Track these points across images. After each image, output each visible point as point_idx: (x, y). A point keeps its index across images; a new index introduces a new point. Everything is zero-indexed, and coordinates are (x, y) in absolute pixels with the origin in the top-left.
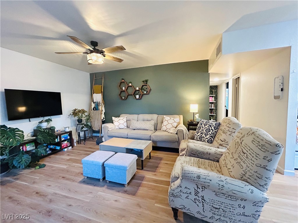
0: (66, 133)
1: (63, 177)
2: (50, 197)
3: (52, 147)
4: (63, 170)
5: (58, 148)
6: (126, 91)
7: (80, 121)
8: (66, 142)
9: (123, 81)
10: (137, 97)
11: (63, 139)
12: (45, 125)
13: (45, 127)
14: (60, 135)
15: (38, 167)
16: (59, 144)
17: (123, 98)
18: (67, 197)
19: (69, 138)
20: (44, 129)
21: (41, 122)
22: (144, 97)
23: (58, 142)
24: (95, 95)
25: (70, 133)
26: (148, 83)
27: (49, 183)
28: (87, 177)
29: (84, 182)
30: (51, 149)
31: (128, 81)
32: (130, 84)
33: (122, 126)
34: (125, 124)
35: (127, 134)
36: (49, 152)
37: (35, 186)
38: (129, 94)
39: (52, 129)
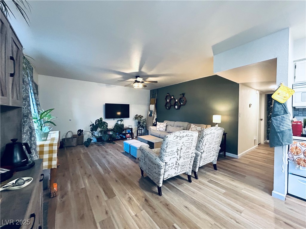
0: (129, 129)
1: (117, 149)
2: (108, 153)
3: (121, 135)
4: (119, 147)
5: (124, 137)
6: (169, 102)
7: (139, 123)
8: (129, 134)
9: (168, 94)
10: (176, 107)
11: (127, 132)
12: (119, 122)
13: (120, 124)
14: (126, 129)
15: (112, 143)
16: (125, 134)
17: (167, 108)
18: (113, 155)
19: (130, 132)
20: (119, 125)
21: (118, 121)
22: (182, 107)
23: (124, 133)
24: (151, 105)
25: (132, 129)
26: (185, 96)
27: (111, 149)
28: (125, 152)
29: (123, 153)
30: (120, 136)
31: (171, 95)
32: (172, 97)
33: (161, 129)
34: (165, 128)
35: (159, 134)
36: (119, 138)
37: (107, 149)
38: (172, 105)
39: (123, 125)
